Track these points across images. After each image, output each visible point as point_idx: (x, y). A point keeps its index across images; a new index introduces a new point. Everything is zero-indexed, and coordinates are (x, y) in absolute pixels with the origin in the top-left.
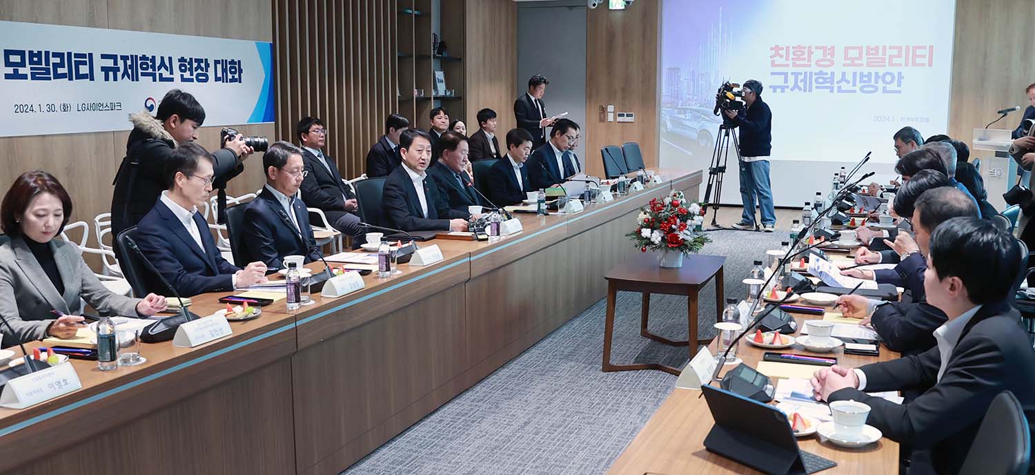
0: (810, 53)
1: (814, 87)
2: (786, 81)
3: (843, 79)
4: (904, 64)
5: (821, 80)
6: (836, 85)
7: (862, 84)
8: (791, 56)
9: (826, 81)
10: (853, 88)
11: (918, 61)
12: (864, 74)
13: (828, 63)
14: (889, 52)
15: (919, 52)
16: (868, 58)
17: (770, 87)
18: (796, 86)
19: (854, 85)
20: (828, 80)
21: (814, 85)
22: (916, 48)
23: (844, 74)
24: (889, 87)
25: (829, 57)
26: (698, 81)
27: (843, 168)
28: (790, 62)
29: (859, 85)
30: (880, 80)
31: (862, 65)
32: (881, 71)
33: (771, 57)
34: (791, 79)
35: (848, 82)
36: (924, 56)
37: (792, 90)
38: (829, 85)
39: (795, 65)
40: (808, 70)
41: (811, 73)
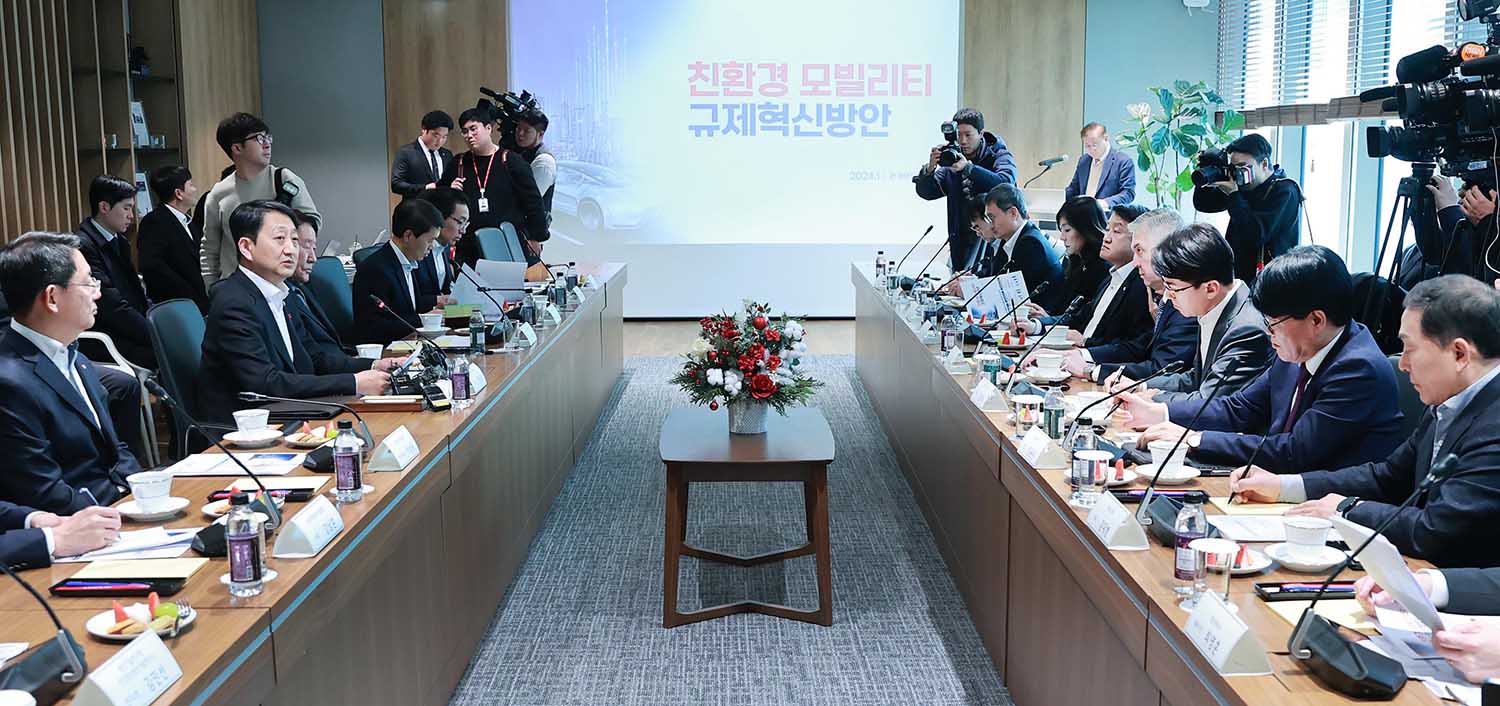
0: (751, 74)
1: (758, 128)
2: (715, 119)
3: (803, 115)
4: (890, 92)
5: (768, 117)
6: (791, 125)
7: (830, 123)
8: (722, 79)
9: (776, 118)
10: (818, 129)
11: (911, 87)
12: (833, 107)
13: (779, 90)
14: (869, 74)
15: (913, 74)
16: (838, 83)
17: (691, 128)
18: (730, 126)
19: (819, 124)
20: (780, 117)
21: (759, 124)
22: (906, 68)
23: (802, 107)
24: (871, 128)
25: (779, 80)
26: (574, 119)
27: (881, 253)
28: (720, 89)
29: (826, 124)
30: (857, 117)
31: (828, 93)
32: (859, 104)
33: (690, 80)
34: (723, 114)
35: (810, 120)
36: (918, 80)
37: (725, 132)
38: (780, 124)
39: (727, 93)
40: (748, 100)
41: (753, 105)
